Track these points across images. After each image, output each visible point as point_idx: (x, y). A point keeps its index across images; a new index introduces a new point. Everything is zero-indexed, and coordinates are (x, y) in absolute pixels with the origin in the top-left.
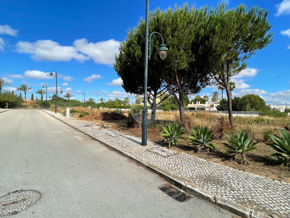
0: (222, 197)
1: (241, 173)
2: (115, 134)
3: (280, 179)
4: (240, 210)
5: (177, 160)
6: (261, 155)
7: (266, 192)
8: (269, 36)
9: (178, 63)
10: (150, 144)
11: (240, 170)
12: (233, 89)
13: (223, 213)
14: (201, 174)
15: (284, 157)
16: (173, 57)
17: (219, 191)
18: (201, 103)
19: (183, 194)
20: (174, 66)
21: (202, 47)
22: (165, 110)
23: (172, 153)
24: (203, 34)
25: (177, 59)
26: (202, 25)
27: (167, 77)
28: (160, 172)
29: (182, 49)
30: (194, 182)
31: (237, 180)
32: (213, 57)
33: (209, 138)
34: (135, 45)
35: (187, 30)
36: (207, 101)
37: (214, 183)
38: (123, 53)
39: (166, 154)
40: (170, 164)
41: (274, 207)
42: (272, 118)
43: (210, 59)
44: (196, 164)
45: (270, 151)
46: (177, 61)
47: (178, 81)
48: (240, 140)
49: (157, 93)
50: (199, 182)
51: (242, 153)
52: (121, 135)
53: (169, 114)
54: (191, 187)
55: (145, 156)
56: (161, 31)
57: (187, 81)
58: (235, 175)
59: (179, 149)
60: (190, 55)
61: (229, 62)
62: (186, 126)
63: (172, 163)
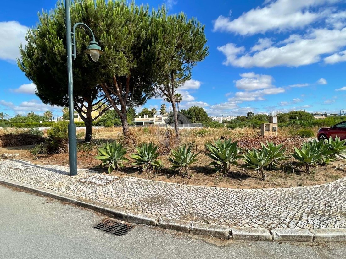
0: (165, 217)
1: (184, 187)
2: (25, 165)
3: (215, 185)
4: (182, 226)
5: (118, 187)
6: (202, 166)
7: (204, 201)
8: (206, 49)
9: (116, 68)
10: (82, 172)
11: (183, 184)
12: (179, 102)
13: (166, 233)
14: (145, 197)
15: (219, 165)
16: (110, 60)
17: (163, 211)
18: (148, 117)
19: (124, 225)
20: (112, 71)
21: (144, 51)
22: (107, 126)
23: (112, 179)
24: (145, 36)
25: (115, 63)
26: (143, 26)
27: (104, 85)
28: (95, 206)
29: (121, 50)
30: (137, 208)
31: (180, 195)
32: (158, 65)
33: (154, 155)
34: (53, 36)
35: (125, 28)
36: (155, 114)
37: (158, 204)
38: (34, 45)
39: (103, 182)
40: (109, 193)
41: (210, 212)
42: (212, 129)
43: (153, 66)
44: (140, 186)
45: (209, 161)
46: (116, 66)
47: (118, 89)
48: (183, 153)
49: (92, 104)
50: (142, 207)
51: (186, 167)
52: (37, 167)
53: (112, 131)
54: (133, 215)
55: (75, 189)
56: (92, 23)
57: (130, 90)
58: (179, 190)
59: (121, 173)
60: (131, 59)
61: (173, 72)
62: (131, 144)
63: (111, 191)
